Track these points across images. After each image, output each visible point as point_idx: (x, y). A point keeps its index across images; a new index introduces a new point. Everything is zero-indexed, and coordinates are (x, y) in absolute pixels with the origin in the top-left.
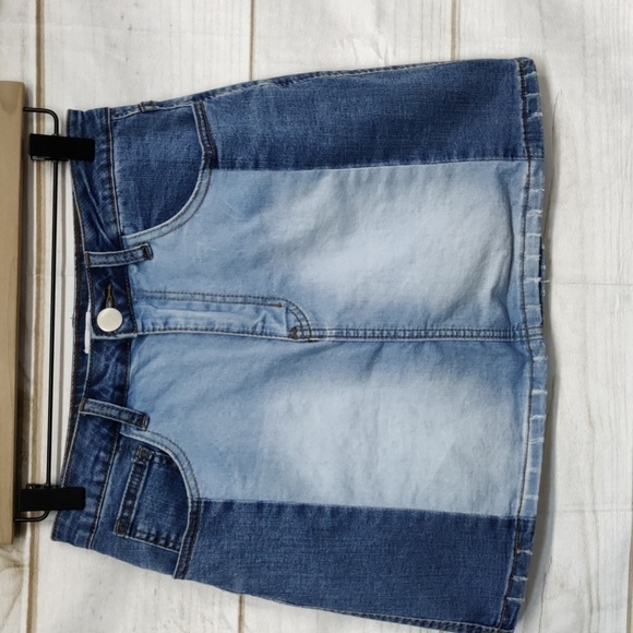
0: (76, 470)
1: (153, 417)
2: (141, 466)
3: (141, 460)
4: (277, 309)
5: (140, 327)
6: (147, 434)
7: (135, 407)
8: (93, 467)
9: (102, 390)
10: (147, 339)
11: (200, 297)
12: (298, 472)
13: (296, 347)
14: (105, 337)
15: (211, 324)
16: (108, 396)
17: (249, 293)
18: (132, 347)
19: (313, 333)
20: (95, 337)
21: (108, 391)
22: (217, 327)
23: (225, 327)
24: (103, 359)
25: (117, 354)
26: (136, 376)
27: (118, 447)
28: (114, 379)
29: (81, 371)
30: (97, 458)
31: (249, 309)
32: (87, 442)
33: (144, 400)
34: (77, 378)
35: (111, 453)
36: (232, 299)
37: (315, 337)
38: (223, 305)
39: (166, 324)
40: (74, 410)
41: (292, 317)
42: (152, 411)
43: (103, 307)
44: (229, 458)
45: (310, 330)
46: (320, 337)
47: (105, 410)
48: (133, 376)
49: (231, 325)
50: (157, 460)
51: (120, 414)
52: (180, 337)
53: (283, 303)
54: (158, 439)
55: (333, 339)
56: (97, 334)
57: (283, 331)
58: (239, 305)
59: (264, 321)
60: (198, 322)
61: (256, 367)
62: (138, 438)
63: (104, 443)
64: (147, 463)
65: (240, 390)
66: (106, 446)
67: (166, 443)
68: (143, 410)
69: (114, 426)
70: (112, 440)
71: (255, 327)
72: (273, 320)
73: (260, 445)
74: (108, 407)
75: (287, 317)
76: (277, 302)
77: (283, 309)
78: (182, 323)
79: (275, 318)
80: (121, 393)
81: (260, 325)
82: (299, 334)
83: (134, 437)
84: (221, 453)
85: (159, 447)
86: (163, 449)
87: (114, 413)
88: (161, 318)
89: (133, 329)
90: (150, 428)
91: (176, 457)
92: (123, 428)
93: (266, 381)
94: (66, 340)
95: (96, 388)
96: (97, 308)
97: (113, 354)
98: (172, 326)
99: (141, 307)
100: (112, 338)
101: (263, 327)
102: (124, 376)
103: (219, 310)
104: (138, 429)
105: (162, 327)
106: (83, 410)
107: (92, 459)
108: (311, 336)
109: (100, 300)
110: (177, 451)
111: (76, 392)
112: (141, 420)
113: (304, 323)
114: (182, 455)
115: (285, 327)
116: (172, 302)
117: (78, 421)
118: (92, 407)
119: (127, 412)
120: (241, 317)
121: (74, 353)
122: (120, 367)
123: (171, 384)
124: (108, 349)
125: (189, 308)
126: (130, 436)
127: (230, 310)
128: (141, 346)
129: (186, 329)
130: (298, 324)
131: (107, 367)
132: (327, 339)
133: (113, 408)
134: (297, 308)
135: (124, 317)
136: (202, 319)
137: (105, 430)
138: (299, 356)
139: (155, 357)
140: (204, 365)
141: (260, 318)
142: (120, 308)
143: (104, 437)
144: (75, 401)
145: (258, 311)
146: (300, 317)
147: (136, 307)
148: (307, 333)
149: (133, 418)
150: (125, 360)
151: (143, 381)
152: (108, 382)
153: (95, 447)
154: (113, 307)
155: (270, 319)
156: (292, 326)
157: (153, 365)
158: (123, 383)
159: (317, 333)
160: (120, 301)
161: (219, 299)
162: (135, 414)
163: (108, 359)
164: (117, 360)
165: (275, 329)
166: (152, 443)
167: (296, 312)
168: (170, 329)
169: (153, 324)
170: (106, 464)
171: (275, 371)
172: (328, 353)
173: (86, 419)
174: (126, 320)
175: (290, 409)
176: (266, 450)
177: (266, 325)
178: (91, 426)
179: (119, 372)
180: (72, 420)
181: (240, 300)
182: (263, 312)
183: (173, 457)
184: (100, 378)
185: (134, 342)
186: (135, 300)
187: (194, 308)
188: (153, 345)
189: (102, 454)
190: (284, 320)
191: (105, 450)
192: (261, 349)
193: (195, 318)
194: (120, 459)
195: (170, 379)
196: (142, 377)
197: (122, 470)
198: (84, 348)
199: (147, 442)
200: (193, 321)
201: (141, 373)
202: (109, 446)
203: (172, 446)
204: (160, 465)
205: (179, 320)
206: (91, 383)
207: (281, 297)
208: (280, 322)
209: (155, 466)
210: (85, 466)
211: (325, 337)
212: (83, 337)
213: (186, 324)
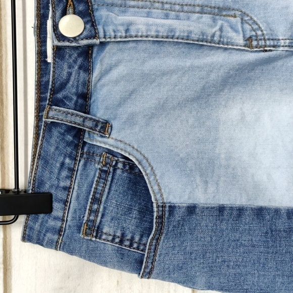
0: (42, 176)
1: (115, 124)
2: (106, 172)
3: (105, 166)
4: (232, 19)
5: (101, 34)
6: (110, 141)
7: (98, 115)
8: (59, 173)
9: (66, 97)
10: (108, 48)
11: (160, 5)
12: (253, 176)
13: (251, 57)
14: (67, 44)
15: (172, 30)
16: (72, 104)
17: (206, 3)
18: (94, 55)
19: (268, 43)
20: (57, 43)
21: (72, 99)
22: (177, 34)
23: (186, 34)
24: (65, 66)
25: (80, 61)
26: (98, 85)
27: (82, 154)
28: (78, 86)
29: (45, 79)
30: (63, 164)
31: (206, 18)
32: (52, 149)
33: (107, 108)
34: (41, 87)
35: (75, 160)
36: (190, 8)
37: (270, 46)
38: (182, 14)
39: (127, 31)
40: (38, 118)
41: (247, 27)
42: (115, 118)
43: (64, 13)
44: (190, 164)
45: (265, 39)
46: (274, 46)
47: (69, 118)
48: (96, 84)
49: (191, 32)
50: (120, 165)
51: (84, 121)
52: (141, 45)
53: (238, 13)
54: (121, 145)
55: (286, 49)
56: (59, 41)
57: (239, 40)
58: (197, 15)
59: (221, 30)
60: (160, 29)
61: (213, 76)
62: (103, 145)
63: (69, 149)
64: (111, 169)
65: (197, 99)
66: (71, 153)
67: (129, 149)
68: (106, 118)
69: (78, 133)
70: (76, 147)
71: (213, 36)
72: (229, 29)
73: (217, 151)
74: (72, 114)
75: (242, 27)
76: (232, 13)
77: (238, 19)
78: (143, 29)
79: (232, 28)
80: (84, 101)
81: (218, 33)
82: (254, 43)
83: (98, 144)
84: (182, 159)
85: (123, 153)
86: (127, 155)
87: (79, 120)
88: (122, 25)
89: (95, 36)
90: (114, 135)
91: (140, 163)
92: (87, 135)
93: (221, 91)
94: (28, 50)
95: (60, 96)
96: (58, 14)
97: (75, 62)
98: (133, 34)
99: (102, 14)
100: (74, 44)
101: (221, 37)
102: (87, 84)
103: (178, 18)
104: (102, 136)
105: (124, 35)
106: (47, 118)
107: (58, 165)
108: (265, 46)
109: (61, 6)
110: (140, 157)
111: (40, 100)
112: (104, 127)
113: (259, 33)
114: (145, 161)
115: (241, 35)
116: (132, 9)
117: (44, 128)
118: (56, 114)
119: (91, 119)
120: (201, 25)
121: (37, 62)
122: (82, 74)
123: (132, 93)
124: (70, 56)
125: (148, 15)
126: (94, 143)
127: (188, 19)
128: (103, 55)
129: (147, 37)
130: (254, 33)
131: (70, 74)
132: (281, 49)
133: (77, 115)
134: (251, 18)
135: (85, 23)
136: (163, 26)
137: (69, 138)
138: (253, 66)
139: (116, 65)
140: (164, 74)
141: (217, 28)
142: (81, 14)
143: (69, 144)
144: (39, 109)
145: (214, 21)
146: (255, 27)
147: (97, 14)
148: (262, 43)
149: (96, 126)
150: (87, 68)
151: (105, 90)
152: (71, 90)
153: (60, 154)
154: (74, 13)
155: (227, 28)
156: (248, 36)
157: (115, 74)
158: (85, 91)
159: (272, 43)
160: (81, 7)
161: (177, 7)
162: (98, 121)
163: (70, 67)
164: (80, 68)
165: (231, 38)
166: (115, 150)
167: (250, 22)
168: (131, 37)
169: (114, 31)
170: (72, 170)
171: (230, 80)
172: (280, 63)
173: (51, 126)
174: (88, 26)
175: (243, 118)
176: (223, 156)
177: (224, 34)
178: (56, 132)
179: (81, 80)
180: (37, 127)
181: (198, 9)
182: (220, 23)
183: (136, 163)
184: (63, 86)
185: (95, 50)
186: (95, 7)
187: (155, 16)
188: (114, 54)
189: (67, 161)
190: (240, 29)
191: (70, 157)
192: (218, 58)
193: (157, 25)
194: (85, 165)
195: (131, 88)
196: (104, 86)
197: (87, 176)
198: (46, 57)
199: (111, 148)
200: (154, 28)
201: (103, 81)
202: (74, 153)
203: (135, 152)
204: (123, 170)
205: (140, 27)
206: (55, 91)
207: (236, 7)
208: (236, 31)
209: (119, 172)
210: (51, 172)
211: (279, 46)
212: (46, 45)
213: (147, 30)
